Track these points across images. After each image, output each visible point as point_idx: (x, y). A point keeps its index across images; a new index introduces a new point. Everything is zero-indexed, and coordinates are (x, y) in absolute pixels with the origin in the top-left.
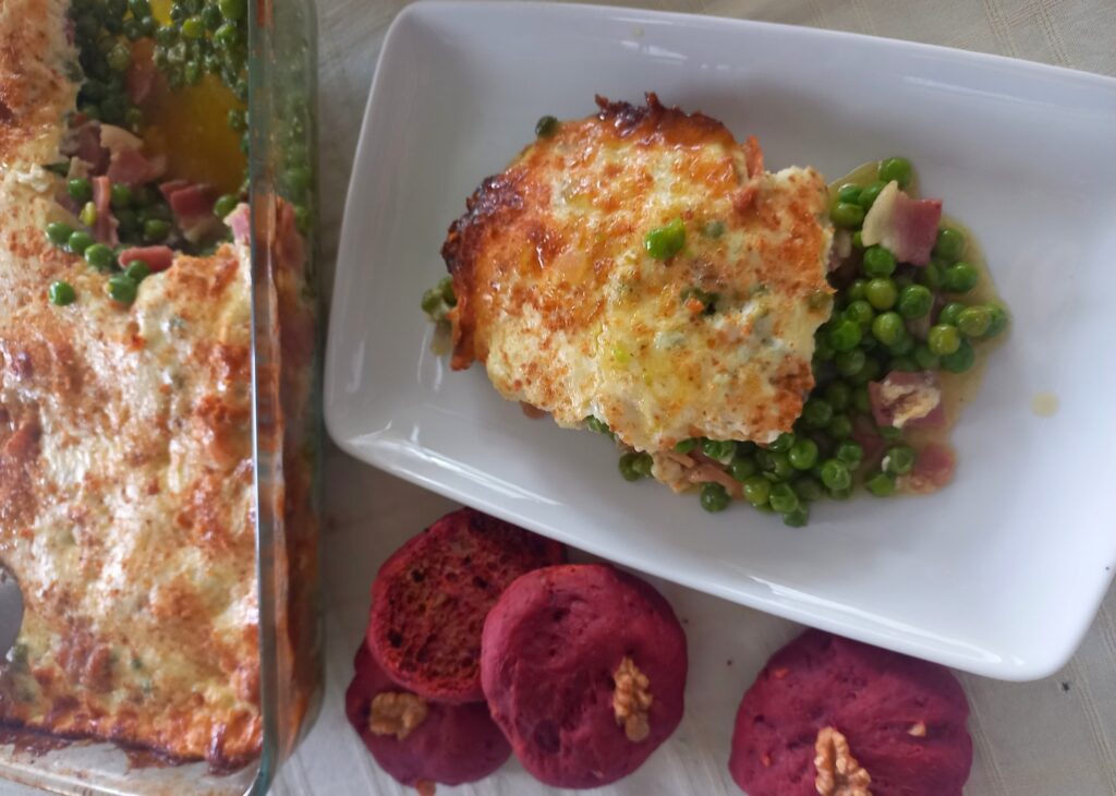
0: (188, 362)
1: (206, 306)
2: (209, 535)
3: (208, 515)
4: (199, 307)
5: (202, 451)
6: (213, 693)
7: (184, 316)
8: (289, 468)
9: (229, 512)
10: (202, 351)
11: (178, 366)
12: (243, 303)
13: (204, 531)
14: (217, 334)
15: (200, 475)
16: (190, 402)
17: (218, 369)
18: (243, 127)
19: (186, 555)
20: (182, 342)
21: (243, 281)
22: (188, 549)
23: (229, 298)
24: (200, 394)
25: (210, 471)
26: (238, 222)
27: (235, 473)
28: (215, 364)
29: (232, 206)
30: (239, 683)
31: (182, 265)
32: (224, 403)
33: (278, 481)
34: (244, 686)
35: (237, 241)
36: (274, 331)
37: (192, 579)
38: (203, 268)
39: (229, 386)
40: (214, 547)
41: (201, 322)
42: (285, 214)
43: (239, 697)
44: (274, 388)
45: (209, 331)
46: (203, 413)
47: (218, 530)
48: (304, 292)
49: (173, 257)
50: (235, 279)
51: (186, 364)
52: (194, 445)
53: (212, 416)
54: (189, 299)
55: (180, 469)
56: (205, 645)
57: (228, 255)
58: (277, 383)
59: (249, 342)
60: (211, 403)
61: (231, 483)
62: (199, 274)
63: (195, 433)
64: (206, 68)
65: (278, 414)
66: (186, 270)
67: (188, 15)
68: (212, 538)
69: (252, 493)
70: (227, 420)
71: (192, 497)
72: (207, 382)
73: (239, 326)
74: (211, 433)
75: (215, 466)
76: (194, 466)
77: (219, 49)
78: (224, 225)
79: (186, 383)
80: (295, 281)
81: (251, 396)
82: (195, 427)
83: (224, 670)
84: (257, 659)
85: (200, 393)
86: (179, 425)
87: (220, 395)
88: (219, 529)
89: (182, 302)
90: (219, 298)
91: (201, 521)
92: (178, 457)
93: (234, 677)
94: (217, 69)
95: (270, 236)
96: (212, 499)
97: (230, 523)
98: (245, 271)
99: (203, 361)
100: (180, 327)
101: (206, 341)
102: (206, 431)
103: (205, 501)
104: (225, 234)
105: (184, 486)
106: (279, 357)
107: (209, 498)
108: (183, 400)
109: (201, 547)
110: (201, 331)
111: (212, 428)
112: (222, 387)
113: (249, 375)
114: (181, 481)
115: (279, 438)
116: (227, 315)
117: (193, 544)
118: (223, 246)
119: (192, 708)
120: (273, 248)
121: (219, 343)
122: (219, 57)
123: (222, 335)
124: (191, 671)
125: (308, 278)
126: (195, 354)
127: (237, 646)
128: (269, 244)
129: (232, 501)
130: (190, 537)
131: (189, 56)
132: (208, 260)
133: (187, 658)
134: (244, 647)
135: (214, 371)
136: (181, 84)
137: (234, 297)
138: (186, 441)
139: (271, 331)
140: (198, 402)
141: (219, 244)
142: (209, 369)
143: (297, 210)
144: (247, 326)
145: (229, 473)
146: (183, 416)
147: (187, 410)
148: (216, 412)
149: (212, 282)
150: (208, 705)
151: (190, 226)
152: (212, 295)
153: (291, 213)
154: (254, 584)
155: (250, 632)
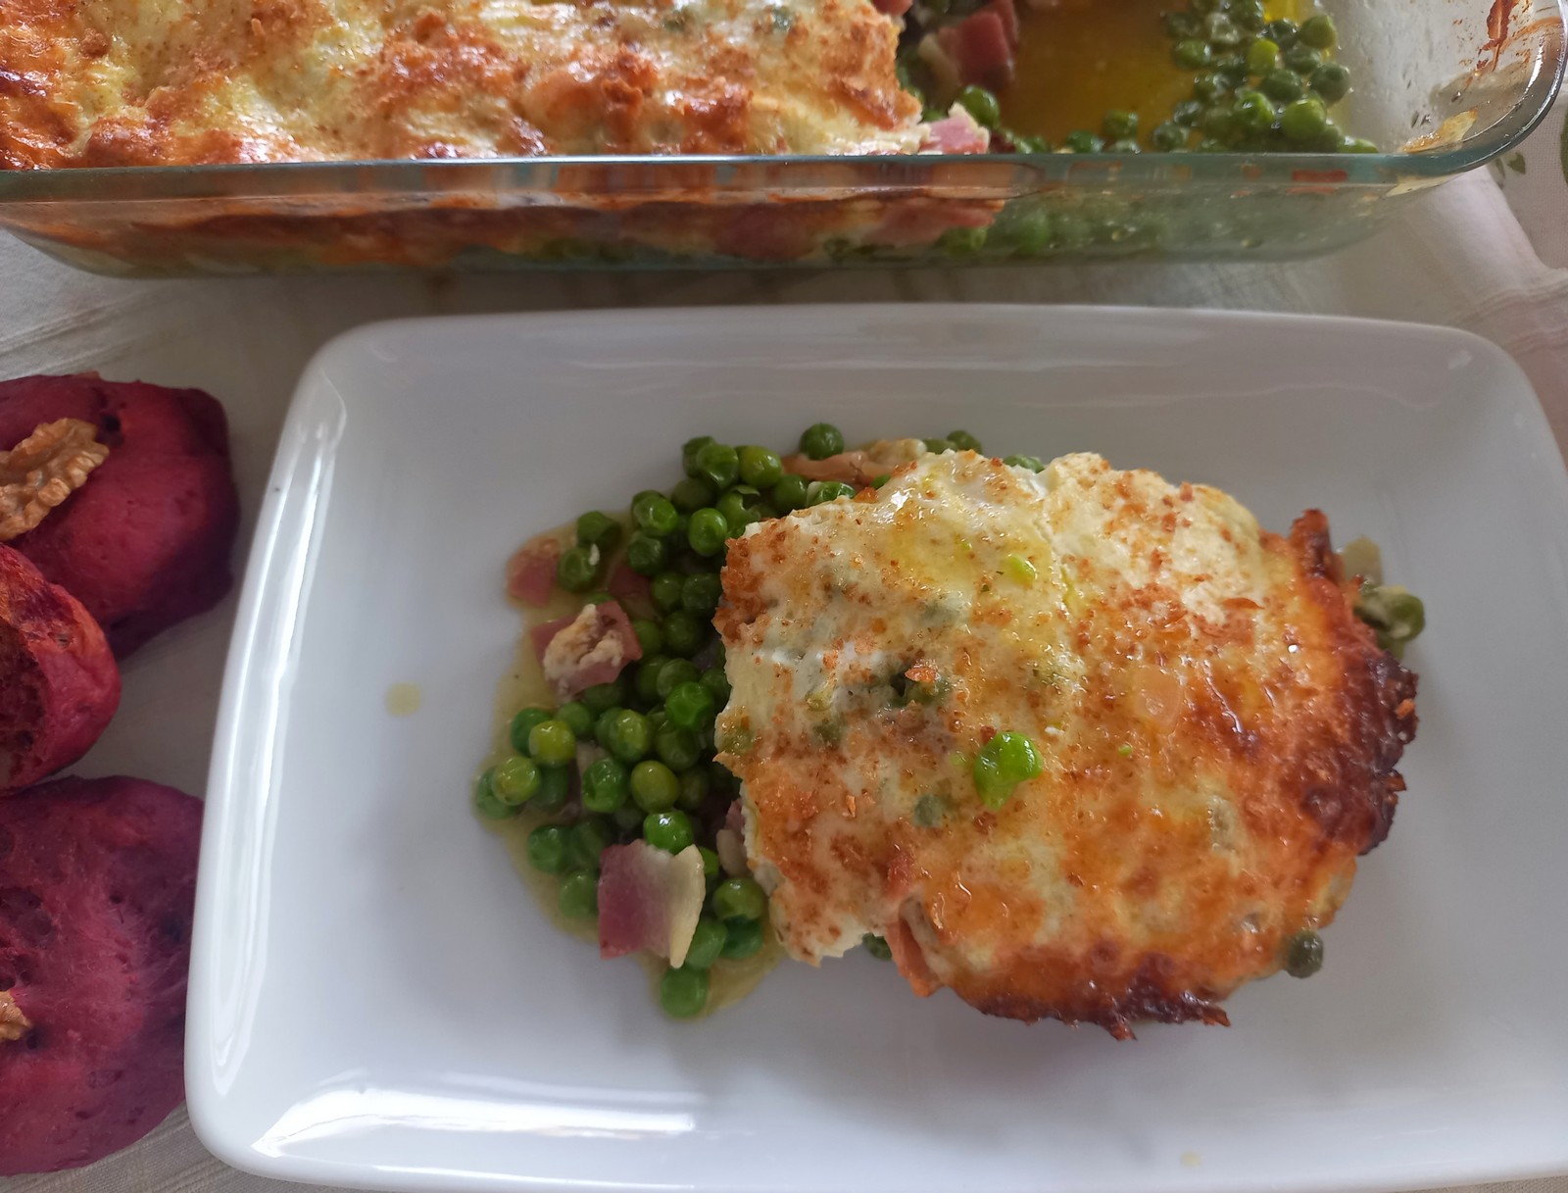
0: (715, 40)
1: (814, 71)
2: (403, 71)
3: (440, 70)
4: (811, 60)
5: (558, 61)
6: (110, 74)
7: (795, 33)
8: (529, 217)
9: (447, 108)
10: (734, 64)
11: (708, 20)
12: (821, 138)
13: (410, 63)
14: (765, 91)
15: (512, 57)
16: (642, 41)
17: (703, 92)
18: (1110, 138)
19: (369, 29)
20: (748, 30)
21: (859, 139)
22: (378, 31)
23: (828, 112)
24: (659, 58)
25: (520, 74)
26: (959, 129)
27: (517, 119)
28: (711, 87)
29: (983, 119)
30: (126, 122)
31: (883, 32)
32: (644, 102)
33: (506, 198)
34: (121, 132)
35: (926, 127)
36: (773, 195)
37: (323, 40)
38: (878, 68)
39: (674, 110)
40: (382, 80)
41: (785, 63)
42: (977, 213)
43: (100, 123)
44: (673, 194)
45: (769, 77)
46: (623, 65)
47: (411, 87)
48: (841, 243)
49: (893, 13)
50: (862, 123)
51: (709, 34)
52: (568, 47)
53: (618, 79)
54: (824, 42)
55: (522, 21)
56: (201, 62)
57: (902, 111)
58: (682, 199)
59: (753, 151)
60: (643, 78)
61: (500, 112)
62: (869, 59)
63: (589, 48)
64: (1202, 77)
65: (628, 199)
66: (874, 37)
67: (1285, 47)
68: (399, 76)
69: (483, 151)
70: (612, 107)
71: (472, 43)
72: (680, 72)
73: (780, 131)
74: (589, 77)
75: (530, 84)
76: (529, 47)
77: (1233, 98)
78: (950, 105)
79: (678, 34)
80: (861, 227)
81: (658, 151)
82: (598, 49)
83: (154, 94)
84: (173, 158)
85: (661, 59)
86: (602, 22)
87: (657, 95)
88: (415, 88)
89: (819, 30)
90: (829, 95)
91: (431, 59)
92: (544, 17)
93: (140, 114)
94: (1202, 94)
95: (939, 189)
96: (469, 79)
97: (425, 110)
98: (878, 143)
99: (716, 66)
100: (776, 25)
101: (752, 71)
102: (591, 69)
103: (466, 65)
104: (936, 105)
105: (494, 28)
106: (725, 203)
107: (472, 72)
108: (647, 28)
109: (382, 57)
110: (769, 62)
111: (598, 80)
112: (671, 98)
113: (695, 149)
114: (500, 22)
115: (584, 201)
116: (799, 108)
117: (387, 44)
118: (915, 101)
119: (80, 36)
120: (919, 194)
121: (751, 94)
122: (1220, 98)
123: (763, 101)
124: (149, 35)
125: (868, 251)
126: (729, 52)
127: (198, 121)
128: (925, 187)
129: (466, 113)
130: (400, 37)
131: (1219, 48)
132: (893, 76)
133: (174, 28)
134: (196, 134)
135: (701, 84)
136: (1173, 35)
137: (832, 122)
138: (574, 32)
139: (775, 190)
140: (644, 55)
141: (917, 94)
142: (704, 77)
143: (981, 232)
144: (780, 143)
145: (518, 108)
146: (617, 28)
147: (628, 36)
148: (626, 86)
149: (856, 83)
150: (86, 65)
151: (944, 44)
152: (834, 83)
153: (978, 222)
154: (317, 155)
155: (226, 145)
